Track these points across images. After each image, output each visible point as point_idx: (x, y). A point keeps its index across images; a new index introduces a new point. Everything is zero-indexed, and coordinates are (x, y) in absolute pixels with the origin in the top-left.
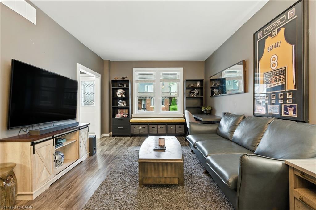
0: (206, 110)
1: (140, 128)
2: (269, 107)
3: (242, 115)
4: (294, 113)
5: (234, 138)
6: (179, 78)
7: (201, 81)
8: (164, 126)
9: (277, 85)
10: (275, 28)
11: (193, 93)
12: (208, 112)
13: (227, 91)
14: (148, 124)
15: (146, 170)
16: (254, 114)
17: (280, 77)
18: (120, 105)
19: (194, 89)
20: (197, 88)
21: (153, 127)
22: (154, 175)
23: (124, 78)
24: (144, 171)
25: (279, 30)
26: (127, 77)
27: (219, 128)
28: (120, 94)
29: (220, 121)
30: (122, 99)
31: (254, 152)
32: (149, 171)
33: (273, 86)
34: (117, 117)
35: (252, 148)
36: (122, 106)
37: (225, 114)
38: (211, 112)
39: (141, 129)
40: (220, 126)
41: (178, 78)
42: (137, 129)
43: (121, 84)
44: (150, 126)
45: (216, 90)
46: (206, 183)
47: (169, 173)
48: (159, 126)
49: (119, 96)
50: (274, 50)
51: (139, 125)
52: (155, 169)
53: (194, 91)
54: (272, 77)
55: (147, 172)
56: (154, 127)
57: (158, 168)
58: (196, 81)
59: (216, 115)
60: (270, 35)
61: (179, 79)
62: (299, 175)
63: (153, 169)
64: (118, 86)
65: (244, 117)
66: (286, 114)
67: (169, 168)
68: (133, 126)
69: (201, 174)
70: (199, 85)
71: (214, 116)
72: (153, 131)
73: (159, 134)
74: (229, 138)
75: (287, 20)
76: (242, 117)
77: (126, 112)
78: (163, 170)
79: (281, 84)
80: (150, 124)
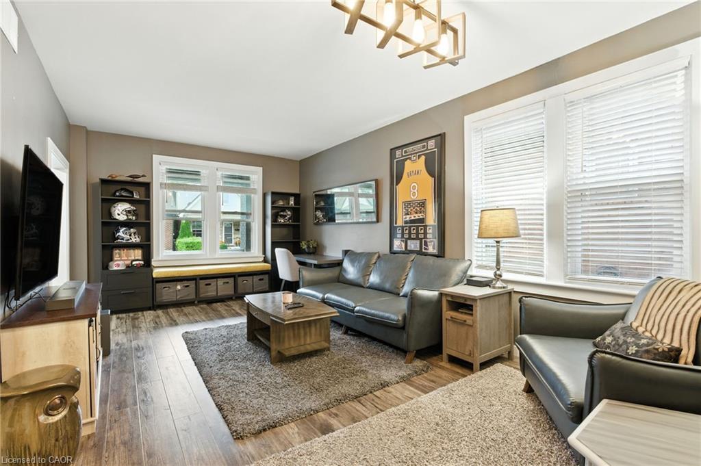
0: (308, 247)
1: (179, 287)
2: (409, 242)
3: (376, 253)
4: (434, 248)
5: (372, 284)
6: (255, 187)
7: (297, 196)
8: (231, 280)
9: (417, 218)
10: (416, 153)
11: (284, 216)
12: (311, 251)
13: (338, 214)
14: (198, 279)
15: (281, 340)
16: (390, 250)
17: (421, 209)
18: (123, 239)
19: (283, 209)
20: (289, 209)
21: (207, 285)
22: (293, 344)
23: (137, 177)
24: (279, 341)
25: (419, 156)
26: (143, 176)
27: (344, 274)
28: (124, 213)
29: (342, 263)
30: (127, 224)
31: (399, 294)
32: (286, 340)
33: (413, 218)
34: (115, 268)
35: (397, 291)
36: (130, 241)
37: (346, 252)
38: (316, 250)
39: (179, 290)
40: (342, 270)
41: (252, 187)
42: (171, 290)
43: (127, 190)
44: (201, 281)
45: (320, 213)
46: (353, 342)
47: (313, 337)
48: (221, 282)
49: (122, 218)
50: (414, 177)
51: (175, 283)
52: (294, 334)
53: (285, 214)
54: (412, 208)
55: (284, 342)
56: (209, 284)
57: (299, 334)
58: (286, 196)
59: (325, 254)
60: (410, 158)
61: (255, 189)
62: (450, 299)
63: (292, 335)
64: (117, 194)
65: (379, 257)
66: (426, 249)
67: (313, 329)
68: (159, 286)
69: (339, 336)
70: (292, 203)
71: (322, 255)
72: (207, 292)
73: (220, 296)
74: (362, 284)
75: (427, 150)
76: (376, 256)
77: (137, 254)
78: (305, 334)
79: (421, 217)
80: (201, 279)
